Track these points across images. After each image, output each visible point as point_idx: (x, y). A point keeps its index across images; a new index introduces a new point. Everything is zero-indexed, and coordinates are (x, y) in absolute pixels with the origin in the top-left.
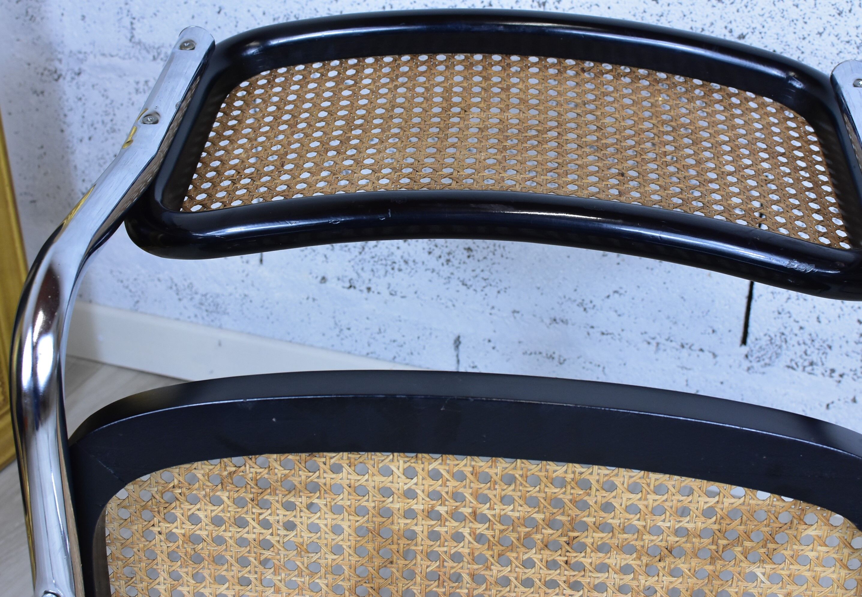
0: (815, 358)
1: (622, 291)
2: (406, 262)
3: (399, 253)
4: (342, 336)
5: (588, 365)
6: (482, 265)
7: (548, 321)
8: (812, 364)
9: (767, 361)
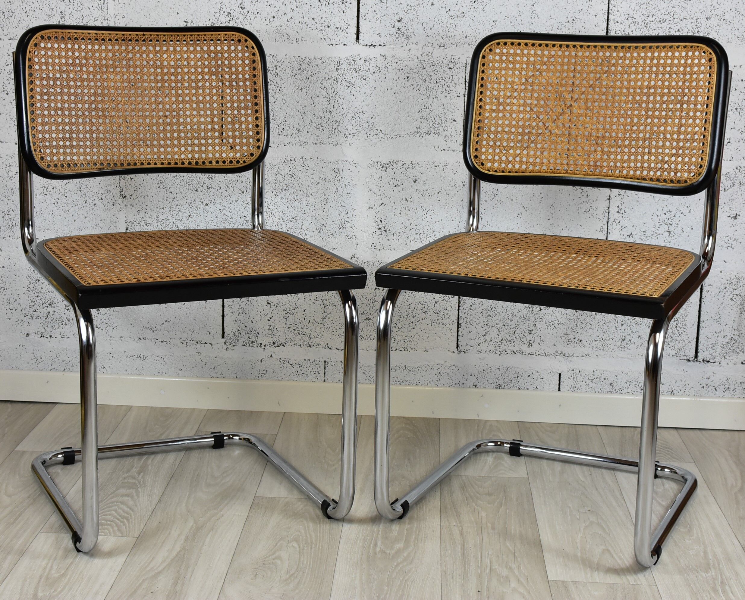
0: (253, 339)
1: (168, 320)
2: (68, 320)
3: (65, 316)
4: (38, 362)
5: (156, 358)
6: (105, 317)
7: (137, 340)
8: (252, 342)
9: (234, 344)
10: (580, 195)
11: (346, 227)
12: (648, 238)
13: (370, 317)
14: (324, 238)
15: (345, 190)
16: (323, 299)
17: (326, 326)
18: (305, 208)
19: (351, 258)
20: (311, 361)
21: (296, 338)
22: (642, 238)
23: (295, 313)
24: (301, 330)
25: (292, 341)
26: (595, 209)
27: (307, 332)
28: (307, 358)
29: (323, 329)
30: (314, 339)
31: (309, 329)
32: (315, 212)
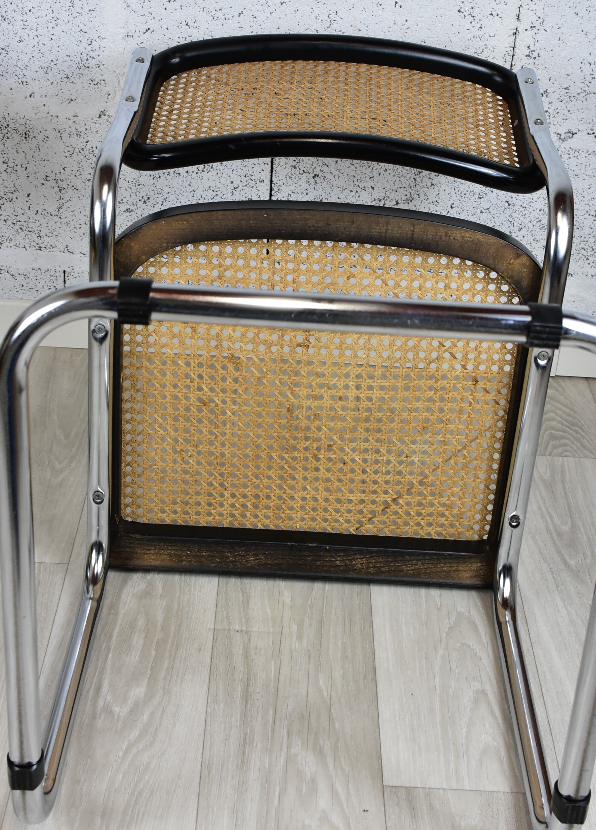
10: (469, 26)
11: (90, 65)
12: (572, 99)
13: (132, 208)
14: (55, 83)
15: (85, 4)
16: (57, 178)
17: (64, 220)
18: (21, 33)
19: (100, 116)
20: (43, 271)
21: (18, 237)
22: (562, 98)
23: (14, 199)
24: (25, 224)
25: (11, 240)
26: (492, 49)
27: (35, 228)
28: (36, 266)
29: (59, 224)
30: (46, 239)
31: (38, 224)
32: (37, 39)
